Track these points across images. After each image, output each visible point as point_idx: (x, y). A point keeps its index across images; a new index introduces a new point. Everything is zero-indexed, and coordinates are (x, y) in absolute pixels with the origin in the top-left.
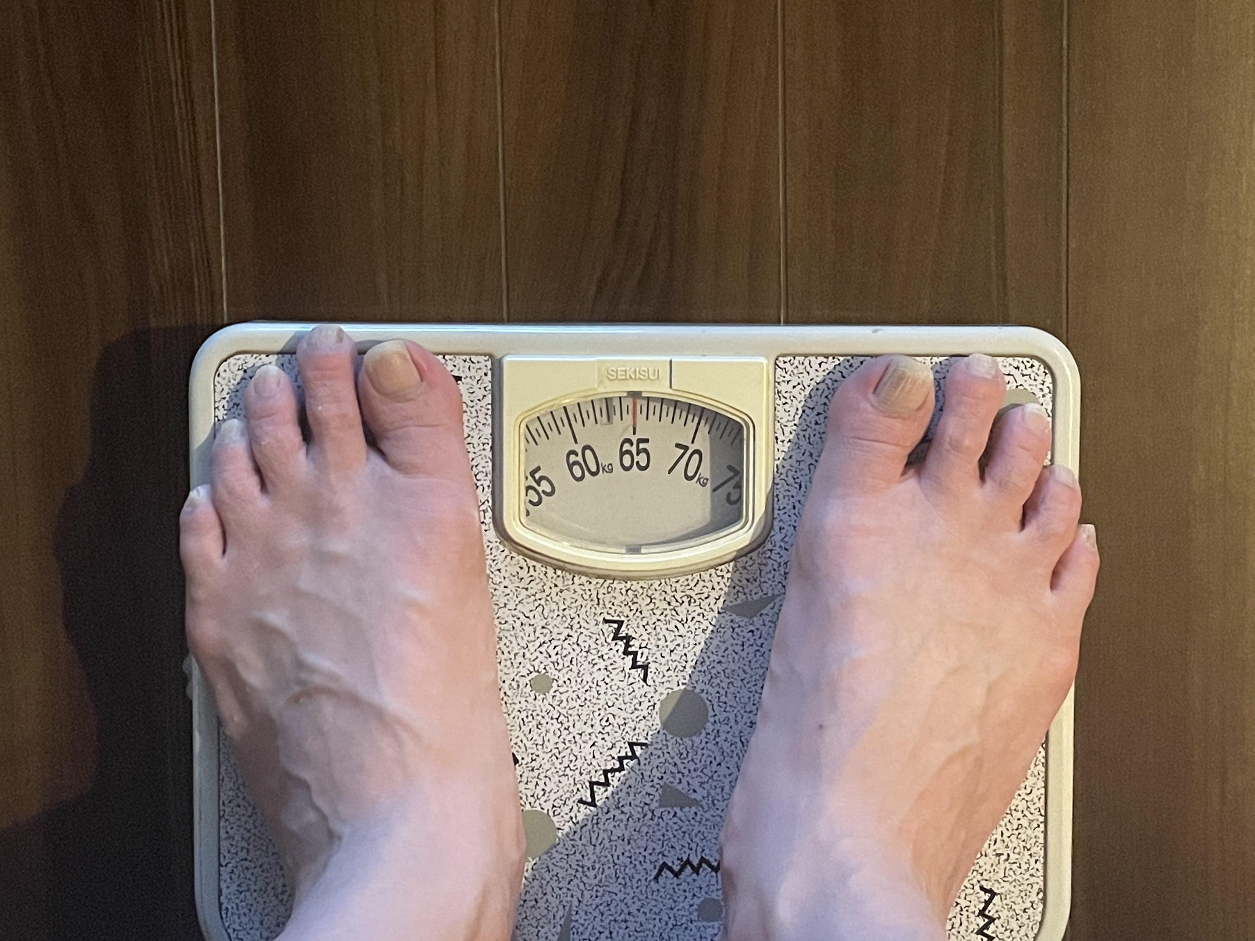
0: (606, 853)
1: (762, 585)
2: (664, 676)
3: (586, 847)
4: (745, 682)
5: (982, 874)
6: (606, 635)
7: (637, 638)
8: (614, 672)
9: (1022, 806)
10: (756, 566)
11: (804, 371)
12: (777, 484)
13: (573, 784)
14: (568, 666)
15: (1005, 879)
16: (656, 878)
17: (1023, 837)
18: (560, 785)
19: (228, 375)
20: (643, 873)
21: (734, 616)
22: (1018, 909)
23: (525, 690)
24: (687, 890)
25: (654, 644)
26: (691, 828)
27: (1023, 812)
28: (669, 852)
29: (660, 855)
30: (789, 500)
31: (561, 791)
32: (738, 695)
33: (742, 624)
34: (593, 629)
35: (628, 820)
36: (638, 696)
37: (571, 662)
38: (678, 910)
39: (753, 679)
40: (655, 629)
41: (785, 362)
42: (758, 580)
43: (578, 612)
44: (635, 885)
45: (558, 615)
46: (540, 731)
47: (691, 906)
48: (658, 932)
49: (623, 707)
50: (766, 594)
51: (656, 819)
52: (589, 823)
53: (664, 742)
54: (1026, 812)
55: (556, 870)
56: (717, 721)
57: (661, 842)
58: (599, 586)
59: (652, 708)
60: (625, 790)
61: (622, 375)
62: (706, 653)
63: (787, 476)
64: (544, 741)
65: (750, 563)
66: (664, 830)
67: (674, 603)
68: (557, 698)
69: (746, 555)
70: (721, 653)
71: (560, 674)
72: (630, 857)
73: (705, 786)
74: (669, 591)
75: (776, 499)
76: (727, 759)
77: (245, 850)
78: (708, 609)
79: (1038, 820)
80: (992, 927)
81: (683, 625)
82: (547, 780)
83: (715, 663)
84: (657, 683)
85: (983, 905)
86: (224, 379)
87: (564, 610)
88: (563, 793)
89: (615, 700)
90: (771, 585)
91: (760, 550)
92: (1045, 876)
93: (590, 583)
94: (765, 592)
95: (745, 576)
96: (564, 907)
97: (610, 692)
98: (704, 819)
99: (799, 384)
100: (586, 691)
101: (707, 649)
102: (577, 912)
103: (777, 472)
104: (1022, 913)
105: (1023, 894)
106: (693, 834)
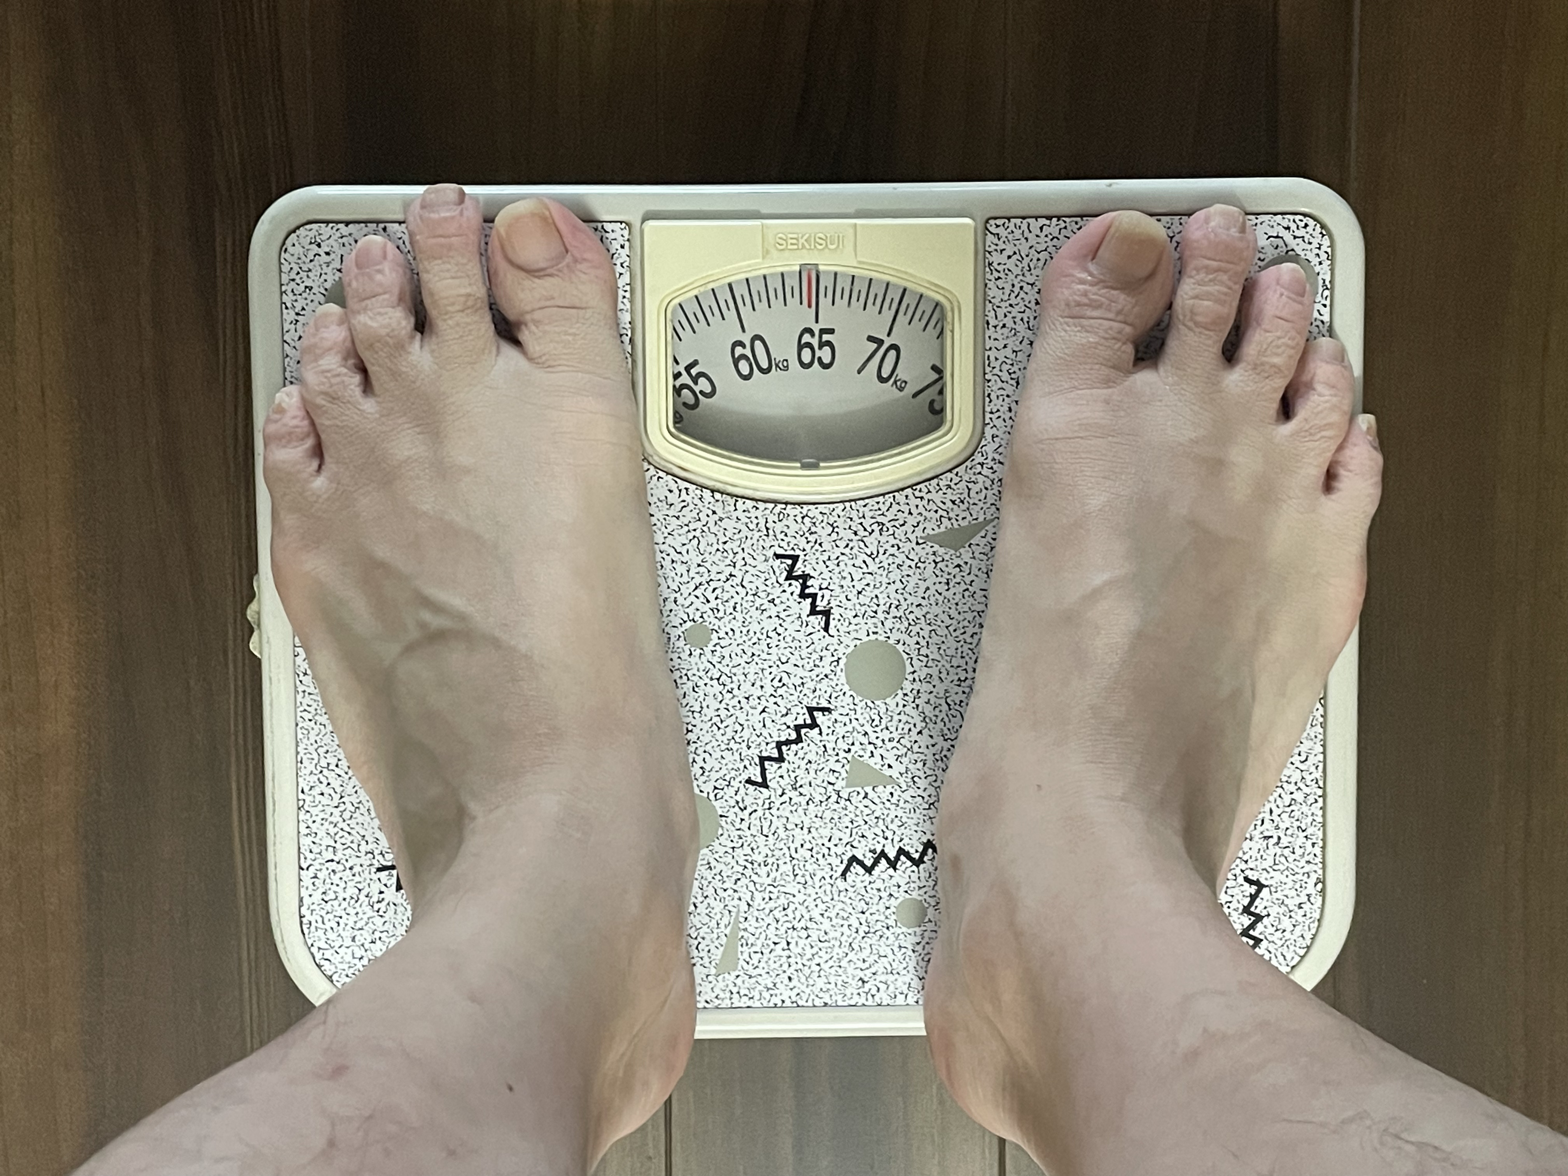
0: (781, 845)
1: (971, 507)
2: (850, 623)
3: (756, 838)
4: (951, 629)
5: (1246, 862)
6: (777, 574)
7: (816, 577)
8: (789, 619)
9: (1296, 777)
10: (963, 484)
11: (1021, 236)
12: (989, 381)
13: (739, 760)
14: (731, 614)
15: (1276, 867)
16: (844, 874)
17: (1296, 814)
18: (723, 762)
19: (297, 250)
20: (828, 868)
21: (936, 547)
22: (1292, 903)
23: (678, 644)
24: (882, 889)
25: (838, 583)
26: (886, 812)
27: (1296, 783)
28: (859, 842)
29: (849, 846)
30: (1004, 400)
31: (724, 768)
32: (943, 647)
33: (947, 557)
34: (763, 567)
35: (808, 804)
36: (818, 650)
37: (735, 608)
38: (871, 914)
39: (961, 625)
40: (838, 565)
41: (997, 226)
42: (965, 501)
43: (742, 546)
44: (818, 885)
45: (718, 550)
46: (697, 695)
47: (887, 908)
48: (846, 941)
49: (800, 663)
50: (976, 519)
51: (842, 802)
52: (760, 809)
53: (852, 707)
54: (1300, 785)
55: (720, 867)
56: (917, 679)
57: (848, 831)
58: (768, 512)
59: (836, 663)
60: (803, 766)
61: (792, 244)
62: (902, 594)
63: (1001, 371)
64: (701, 707)
65: (957, 479)
66: (852, 816)
67: (861, 533)
68: (718, 654)
69: (950, 471)
70: (921, 593)
71: (721, 624)
72: (811, 850)
73: (903, 760)
74: (855, 518)
75: (987, 399)
76: (931, 725)
77: (331, 849)
78: (904, 540)
79: (1315, 794)
80: (1260, 926)
81: (874, 559)
82: (707, 756)
83: (914, 606)
84: (842, 633)
85: (1249, 899)
86: (293, 255)
87: (725, 543)
88: (726, 772)
89: (790, 655)
90: (982, 509)
91: (968, 463)
92: (1323, 863)
93: (757, 508)
94: (975, 517)
95: (949, 496)
96: (730, 912)
97: (782, 644)
98: (902, 801)
99: (1015, 253)
100: (754, 644)
101: (904, 589)
102: (746, 919)
103: (989, 365)
104: (1296, 908)
105: (1297, 886)
106: (889, 820)
